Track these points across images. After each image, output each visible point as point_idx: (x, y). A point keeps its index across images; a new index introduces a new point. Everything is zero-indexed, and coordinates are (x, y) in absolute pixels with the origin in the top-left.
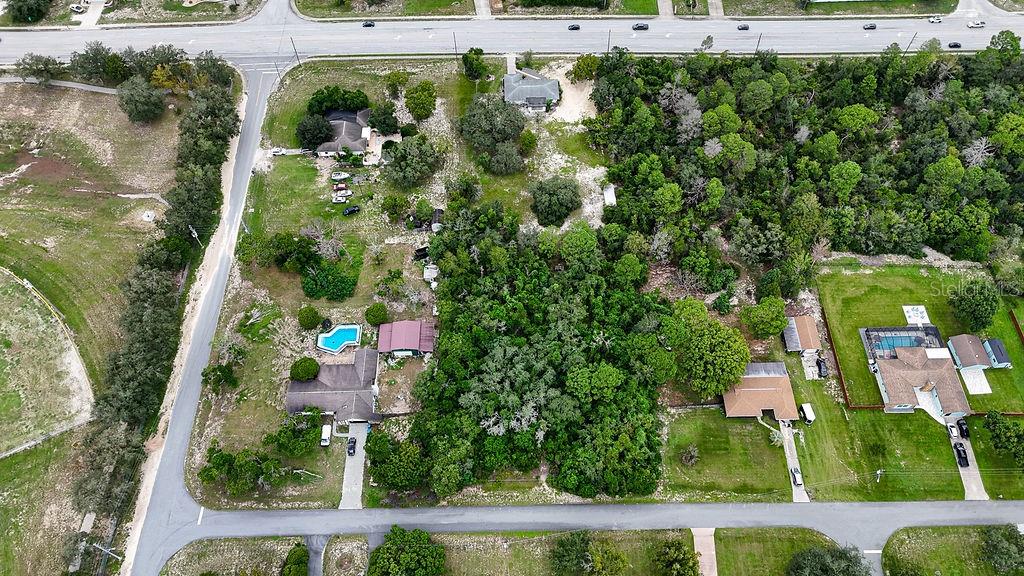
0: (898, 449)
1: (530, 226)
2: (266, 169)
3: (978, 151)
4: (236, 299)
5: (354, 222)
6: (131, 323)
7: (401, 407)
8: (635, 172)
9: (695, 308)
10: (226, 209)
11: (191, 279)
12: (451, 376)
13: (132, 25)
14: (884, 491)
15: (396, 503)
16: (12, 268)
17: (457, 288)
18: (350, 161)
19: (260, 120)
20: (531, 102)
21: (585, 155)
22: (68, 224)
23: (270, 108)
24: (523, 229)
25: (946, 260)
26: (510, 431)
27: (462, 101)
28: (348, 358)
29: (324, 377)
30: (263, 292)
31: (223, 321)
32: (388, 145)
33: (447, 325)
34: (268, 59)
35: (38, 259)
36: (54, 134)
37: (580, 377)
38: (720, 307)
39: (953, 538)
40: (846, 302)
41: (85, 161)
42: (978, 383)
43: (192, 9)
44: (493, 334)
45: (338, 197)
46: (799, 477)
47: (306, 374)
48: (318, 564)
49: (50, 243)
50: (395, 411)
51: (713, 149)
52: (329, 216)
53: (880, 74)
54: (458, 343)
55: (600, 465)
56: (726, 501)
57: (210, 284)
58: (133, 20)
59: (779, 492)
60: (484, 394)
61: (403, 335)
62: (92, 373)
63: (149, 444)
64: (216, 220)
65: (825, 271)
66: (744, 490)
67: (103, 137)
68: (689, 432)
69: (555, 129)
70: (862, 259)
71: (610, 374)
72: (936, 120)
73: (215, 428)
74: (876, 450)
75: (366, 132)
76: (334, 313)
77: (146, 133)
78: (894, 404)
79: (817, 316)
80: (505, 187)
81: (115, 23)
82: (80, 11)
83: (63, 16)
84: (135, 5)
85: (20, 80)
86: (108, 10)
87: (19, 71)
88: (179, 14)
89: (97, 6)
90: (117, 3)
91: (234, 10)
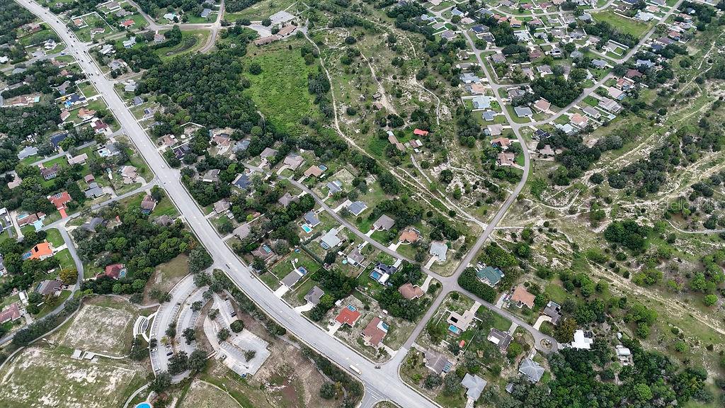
13: (345, 343)
34: (377, 391)
36: (298, 378)
41: (301, 398)
43: (366, 347)
58: (344, 340)
67: (311, 391)
77: (323, 401)
81: (339, 338)
82: (332, 324)
83: (326, 324)
84: (349, 332)
85: (299, 348)
86: (340, 329)
87: (301, 344)
88: (360, 347)
89: (338, 325)
90: (344, 327)
91: (379, 356)
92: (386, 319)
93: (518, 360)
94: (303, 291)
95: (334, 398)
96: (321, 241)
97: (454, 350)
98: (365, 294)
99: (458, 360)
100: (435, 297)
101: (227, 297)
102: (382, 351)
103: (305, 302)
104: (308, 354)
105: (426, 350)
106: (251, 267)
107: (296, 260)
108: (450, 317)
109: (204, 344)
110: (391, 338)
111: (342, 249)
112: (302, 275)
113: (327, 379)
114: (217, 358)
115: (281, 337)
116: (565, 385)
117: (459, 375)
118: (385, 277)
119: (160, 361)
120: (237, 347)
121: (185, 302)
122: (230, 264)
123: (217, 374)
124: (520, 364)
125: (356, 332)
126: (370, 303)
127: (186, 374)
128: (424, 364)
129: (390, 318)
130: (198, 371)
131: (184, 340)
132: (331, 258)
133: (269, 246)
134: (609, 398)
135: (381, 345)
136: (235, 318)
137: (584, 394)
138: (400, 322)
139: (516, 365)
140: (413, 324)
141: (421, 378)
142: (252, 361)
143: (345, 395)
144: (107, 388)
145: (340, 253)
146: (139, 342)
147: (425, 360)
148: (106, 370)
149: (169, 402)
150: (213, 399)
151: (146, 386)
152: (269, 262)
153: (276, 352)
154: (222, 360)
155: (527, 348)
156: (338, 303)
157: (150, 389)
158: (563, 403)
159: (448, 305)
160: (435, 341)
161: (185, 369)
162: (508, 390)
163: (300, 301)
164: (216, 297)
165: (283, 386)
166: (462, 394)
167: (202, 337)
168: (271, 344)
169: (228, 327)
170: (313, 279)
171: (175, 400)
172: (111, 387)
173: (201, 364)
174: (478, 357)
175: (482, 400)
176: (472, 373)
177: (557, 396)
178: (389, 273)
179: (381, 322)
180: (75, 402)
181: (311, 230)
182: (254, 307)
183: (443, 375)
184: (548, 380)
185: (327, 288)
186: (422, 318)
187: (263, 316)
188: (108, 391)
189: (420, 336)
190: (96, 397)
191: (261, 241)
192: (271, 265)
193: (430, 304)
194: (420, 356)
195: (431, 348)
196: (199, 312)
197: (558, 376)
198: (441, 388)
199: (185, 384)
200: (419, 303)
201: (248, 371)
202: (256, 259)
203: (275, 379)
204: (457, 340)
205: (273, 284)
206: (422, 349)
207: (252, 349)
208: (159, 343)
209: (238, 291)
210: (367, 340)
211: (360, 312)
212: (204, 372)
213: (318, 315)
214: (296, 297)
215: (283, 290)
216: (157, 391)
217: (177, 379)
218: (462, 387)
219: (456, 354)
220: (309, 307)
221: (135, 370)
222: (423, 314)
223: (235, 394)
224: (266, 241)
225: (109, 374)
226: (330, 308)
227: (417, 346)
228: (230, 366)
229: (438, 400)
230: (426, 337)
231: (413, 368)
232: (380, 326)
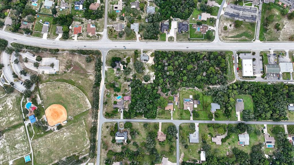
0: (184, 114)
1: (144, 82)
2: (107, 70)
3: (204, 74)
4: (105, 91)
5: (119, 80)
6: (94, 96)
7: (127, 107)
8: (158, 75)
9: (163, 95)
10: (102, 77)
11: (99, 88)
12: (133, 105)
14: (181, 119)
15: (127, 118)
16: (76, 86)
17: (133, 92)
18: (118, 69)
19: (105, 61)
20: (145, 60)
21: (152, 70)
22: (81, 78)
23: (106, 59)
24: (143, 82)
25: (197, 88)
26: (139, 112)
27: (134, 59)
28: (120, 100)
29: (117, 103)
30: (109, 90)
31: (104, 94)
32: (124, 67)
33: (132, 98)
34: (105, 49)
35: (79, 85)
36: (75, 62)
37: (148, 106)
38: (167, 95)
39: (187, 124)
40: (183, 94)
41: (81, 67)
42: (196, 106)
43: (91, 37)
44: (138, 99)
45: (117, 75)
46: (172, 117)
47: (115, 103)
48: (119, 125)
49: (80, 82)
50: (126, 108)
51: (168, 73)
52: (116, 79)
53: (196, 57)
54: (134, 100)
55: (149, 116)
56: (163, 119)
57: (102, 89)
58: (82, 39)
59: (170, 119)
60: (137, 108)
61: (127, 98)
62: (90, 102)
63: (98, 111)
64: (101, 79)
65: (181, 90)
66: (166, 118)
67: (83, 63)
68: (160, 111)
69: (148, 65)
70: (186, 88)
71: (151, 106)
72: (202, 66)
73: (105, 109)
74: (181, 114)
75: (121, 65)
76: (118, 94)
77: (89, 64)
78: (185, 109)
79: (178, 97)
80: (140, 75)
81: (80, 40)
82: (74, 37)
83: (71, 38)
84: (82, 35)
85: (68, 52)
86: (78, 37)
87: (67, 50)
88: (90, 38)
89: (76, 36)
90: (79, 35)
91: (98, 37)
92: (92, 23)
93: (145, 9)
94: (53, 31)
95: (92, 60)
96: (45, 6)
97: (122, 19)
98: (78, 18)
99: (125, 21)
100: (104, 3)
101: (25, 51)
102: (98, 35)
103: (57, 35)
104: (72, 52)
105: (113, 25)
106: (25, 34)
107: (41, 20)
108: (114, 8)
109: (31, 72)
110: (98, 28)
111: (56, 5)
112: (48, 25)
113: (86, 56)
114: (41, 73)
115: (58, 52)
116: (163, 8)
117: (129, 26)
118: (81, 6)
119: (21, 87)
120: (45, 66)
121: (10, 63)
122: (15, 38)
123: (46, 78)
124: (146, 10)
125: (85, 34)
126: (82, 20)
127: (34, 86)
128: (115, 31)
129: (93, 21)
130: (38, 82)
131: (23, 76)
132: (55, 12)
133: (25, 21)
134: (178, 4)
135: (96, 33)
136: (36, 57)
137: (170, 7)
138: (98, 21)
139: (145, 11)
140: (103, 19)
141: (117, 36)
142: (54, 67)
143: (95, 57)
144: (9, 108)
145: (57, 7)
146: (6, 87)
147: (114, 29)
148: (3, 103)
149: (36, 97)
150: (51, 87)
151: (23, 98)
152: (30, 28)
153: (61, 58)
154: (43, 73)
155: (146, 3)
156: (70, 27)
157: (25, 98)
158: (165, 15)
159: (111, 3)
160: (114, 20)
161: (32, 84)
162: (147, 21)
163: (56, 36)
164: (21, 53)
165: (72, 68)
166: (133, 32)
167: (29, 70)
168: (57, 57)
169: (36, 61)
170: (53, 24)
171: (38, 96)
172: (10, 106)
173: (37, 79)
174: (131, 16)
175: (140, 30)
176: (132, 23)
177: (162, 14)
178: (82, 4)
179: (91, 25)
180: (2, 118)
181: (37, 4)
182: (39, 49)
183: (123, 30)
184: (157, 10)
185: (62, 24)
186: (104, 14)
187: (46, 50)
188: (10, 108)
189: (108, 21)
190: (8, 112)
191: (20, 21)
192: (32, 28)
193: (104, 7)
194: (112, 28)
195: (114, 23)
196: (20, 63)
197: (160, 6)
198: (125, 35)
199: (37, 89)
200: (100, 9)
201: (56, 71)
202: (24, 29)
203: (68, 67)
204: (121, 15)
205: (40, 35)
206: (111, 26)
207: (51, 63)
208: (14, 82)
209: (28, 46)
210: (90, 34)
211: (81, 26)
212: (40, 81)
213: (66, 36)
214: (52, 35)
215: (45, 35)
216: (29, 97)
217: (32, 89)
218: (132, 30)
219: (124, 20)
220: (60, 35)
221: (14, 96)
222: (104, 12)
223: (57, 81)
224: (22, 20)
225: (5, 103)
226: (69, 31)
227: (109, 26)
228: (48, 73)
229: (127, 39)
230: (110, 20)
231: (112, 34)
232: (91, 26)
